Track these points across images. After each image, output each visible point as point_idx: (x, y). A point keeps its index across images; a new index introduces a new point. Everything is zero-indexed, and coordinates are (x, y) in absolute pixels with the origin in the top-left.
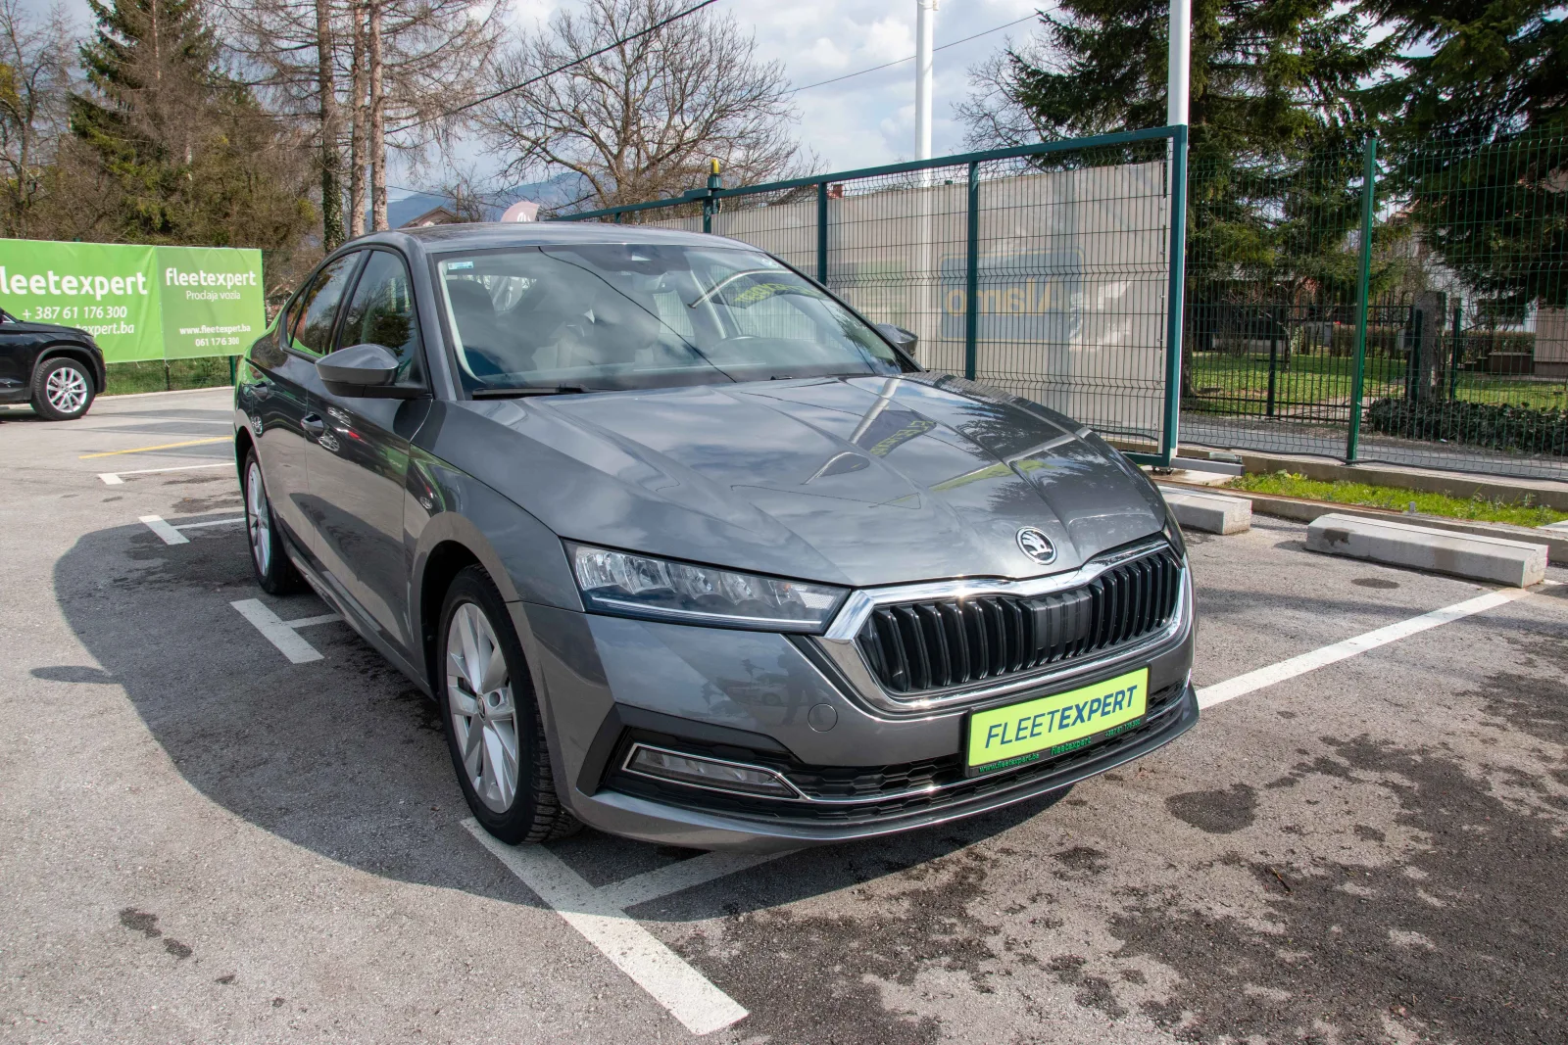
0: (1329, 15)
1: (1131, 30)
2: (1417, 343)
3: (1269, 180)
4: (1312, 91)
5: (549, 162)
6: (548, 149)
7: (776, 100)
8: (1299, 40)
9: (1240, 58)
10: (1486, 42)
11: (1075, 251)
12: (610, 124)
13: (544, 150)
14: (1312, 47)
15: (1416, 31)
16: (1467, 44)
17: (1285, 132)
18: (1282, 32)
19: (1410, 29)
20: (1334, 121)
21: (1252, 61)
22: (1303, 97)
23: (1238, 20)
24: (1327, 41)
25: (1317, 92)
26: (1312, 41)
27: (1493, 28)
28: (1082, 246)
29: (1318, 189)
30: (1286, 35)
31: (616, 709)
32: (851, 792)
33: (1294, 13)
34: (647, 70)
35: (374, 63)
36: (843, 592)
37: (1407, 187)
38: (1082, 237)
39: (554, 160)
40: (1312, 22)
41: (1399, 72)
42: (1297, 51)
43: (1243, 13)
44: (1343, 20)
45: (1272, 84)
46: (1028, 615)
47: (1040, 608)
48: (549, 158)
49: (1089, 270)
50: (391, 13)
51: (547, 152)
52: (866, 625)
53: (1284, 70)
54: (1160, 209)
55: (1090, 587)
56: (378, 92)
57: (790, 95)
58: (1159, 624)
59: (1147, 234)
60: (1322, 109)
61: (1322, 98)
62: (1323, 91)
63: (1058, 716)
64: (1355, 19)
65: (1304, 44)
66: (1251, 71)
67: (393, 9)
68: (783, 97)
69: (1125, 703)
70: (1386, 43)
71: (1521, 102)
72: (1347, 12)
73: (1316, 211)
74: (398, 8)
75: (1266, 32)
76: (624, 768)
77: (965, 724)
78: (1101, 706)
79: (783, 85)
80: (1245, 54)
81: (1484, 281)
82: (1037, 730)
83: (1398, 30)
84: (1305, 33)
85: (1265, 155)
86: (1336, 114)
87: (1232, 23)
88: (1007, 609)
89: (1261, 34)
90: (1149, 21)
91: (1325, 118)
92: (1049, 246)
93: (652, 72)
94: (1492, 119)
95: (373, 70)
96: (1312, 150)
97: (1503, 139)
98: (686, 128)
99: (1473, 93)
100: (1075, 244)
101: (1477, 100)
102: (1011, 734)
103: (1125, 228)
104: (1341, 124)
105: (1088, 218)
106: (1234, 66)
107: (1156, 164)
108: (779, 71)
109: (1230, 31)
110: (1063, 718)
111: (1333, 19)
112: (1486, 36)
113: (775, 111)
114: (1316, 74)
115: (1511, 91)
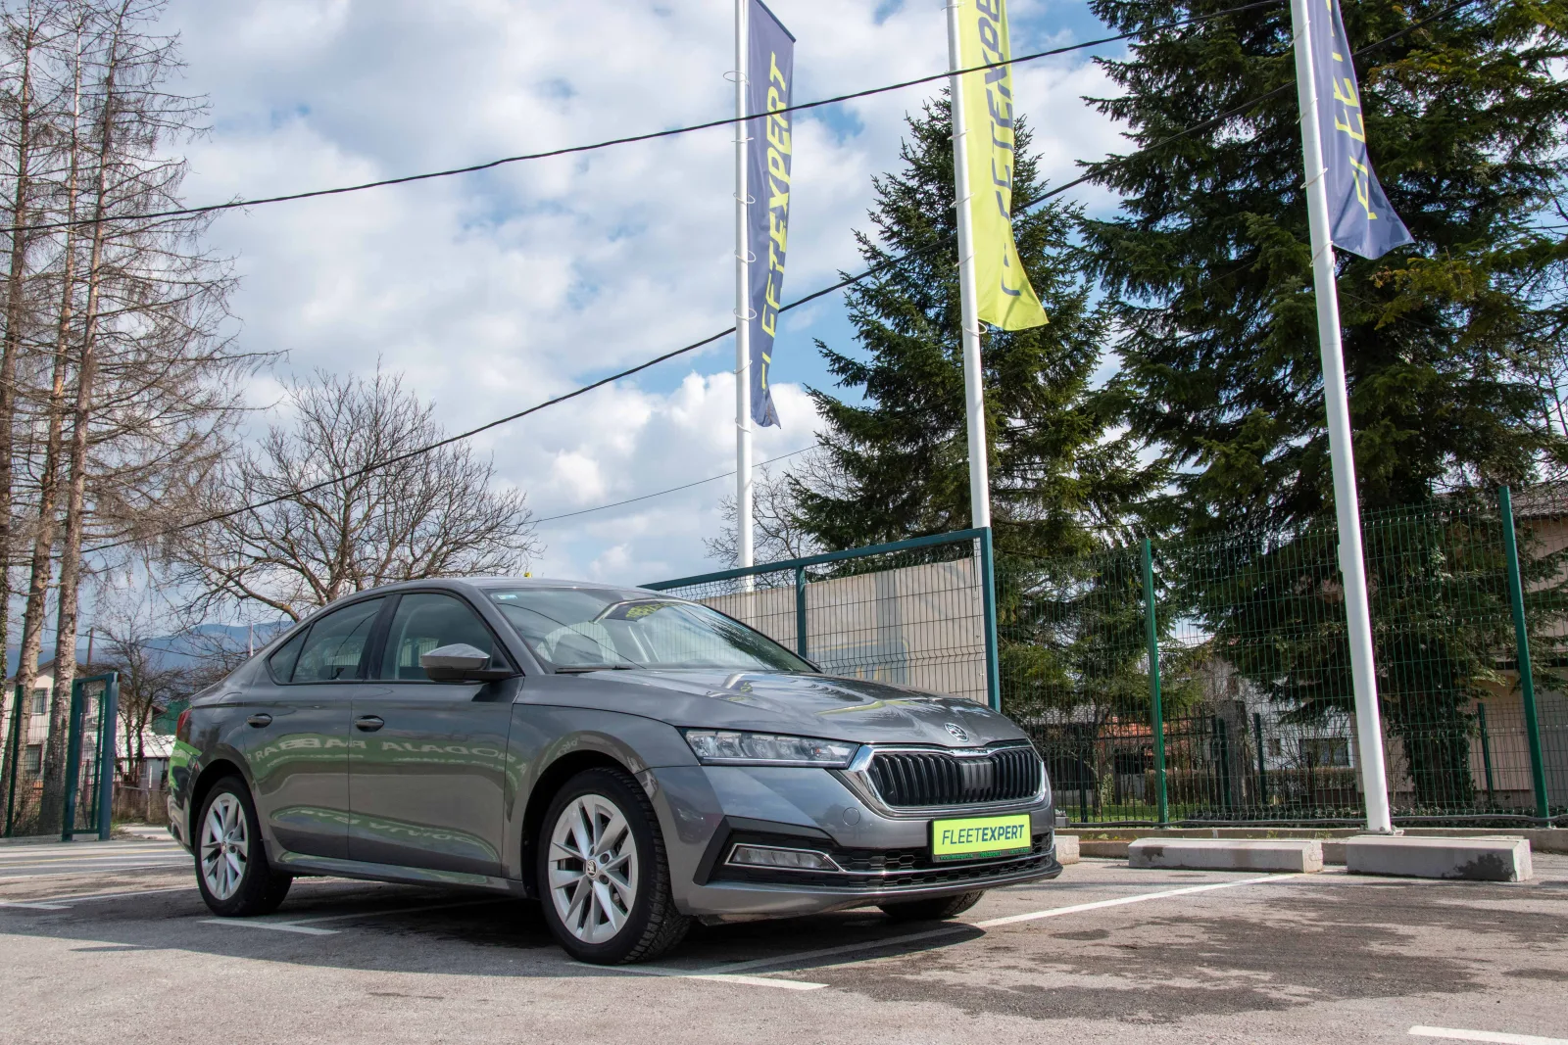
0: (1102, 441)
1: (909, 456)
2: (1224, 753)
3: (1059, 604)
4: (1093, 515)
5: (242, 598)
6: (243, 582)
7: (514, 532)
8: (1076, 465)
9: (1019, 483)
10: (1243, 460)
11: (899, 640)
12: (321, 555)
13: (238, 583)
14: (1089, 472)
15: (1182, 454)
16: (1227, 462)
17: (1070, 551)
18: (1057, 456)
19: (1176, 452)
20: (1118, 543)
21: (1031, 485)
22: (1086, 519)
23: (1014, 446)
24: (1103, 466)
25: (1098, 515)
26: (1088, 465)
27: (1247, 449)
28: (905, 635)
29: (1110, 610)
30: (1061, 459)
31: (725, 819)
32: (868, 868)
33: (1066, 439)
34: (369, 495)
35: (76, 474)
36: (856, 746)
37: (1193, 601)
38: (905, 628)
39: (251, 595)
40: (1087, 447)
41: (1172, 491)
42: (1074, 475)
43: (1018, 440)
44: (1116, 446)
45: (1053, 504)
46: (958, 767)
47: (965, 765)
48: (242, 593)
49: (913, 656)
50: (100, 420)
51: (242, 587)
52: (871, 765)
53: (1062, 492)
54: (973, 599)
55: (990, 758)
56: (78, 506)
57: (530, 526)
58: (1032, 794)
59: (963, 621)
60: (1105, 532)
61: (1104, 520)
62: (1105, 514)
63: (981, 832)
64: (1127, 445)
65: (1081, 469)
66: (1031, 495)
67: (103, 417)
68: (523, 528)
69: (1018, 834)
70: (1156, 465)
71: (1284, 518)
72: (1119, 438)
73: (1108, 630)
74: (108, 416)
75: (1042, 458)
76: (727, 863)
77: (930, 827)
78: (1005, 832)
79: (524, 515)
80: (1025, 479)
81: (1279, 689)
82: (970, 839)
83: (1165, 452)
84: (1081, 459)
85: (1053, 578)
86: (1119, 536)
87: (1008, 450)
88: (947, 762)
89: (1037, 460)
90: (925, 448)
91: (1109, 540)
92: (875, 637)
93: (374, 500)
94: (1262, 534)
95: (72, 482)
96: (1099, 571)
97: (1274, 552)
98: (416, 560)
99: (1240, 509)
100: (899, 635)
101: (1245, 517)
102: (956, 839)
103: (943, 617)
104: (1125, 545)
105: (909, 610)
106: (1014, 491)
107: (967, 560)
108: (519, 500)
109: (1007, 457)
110: (984, 834)
111: (1106, 445)
112: (1242, 455)
113: (513, 544)
114: (1093, 496)
115: (1274, 509)
